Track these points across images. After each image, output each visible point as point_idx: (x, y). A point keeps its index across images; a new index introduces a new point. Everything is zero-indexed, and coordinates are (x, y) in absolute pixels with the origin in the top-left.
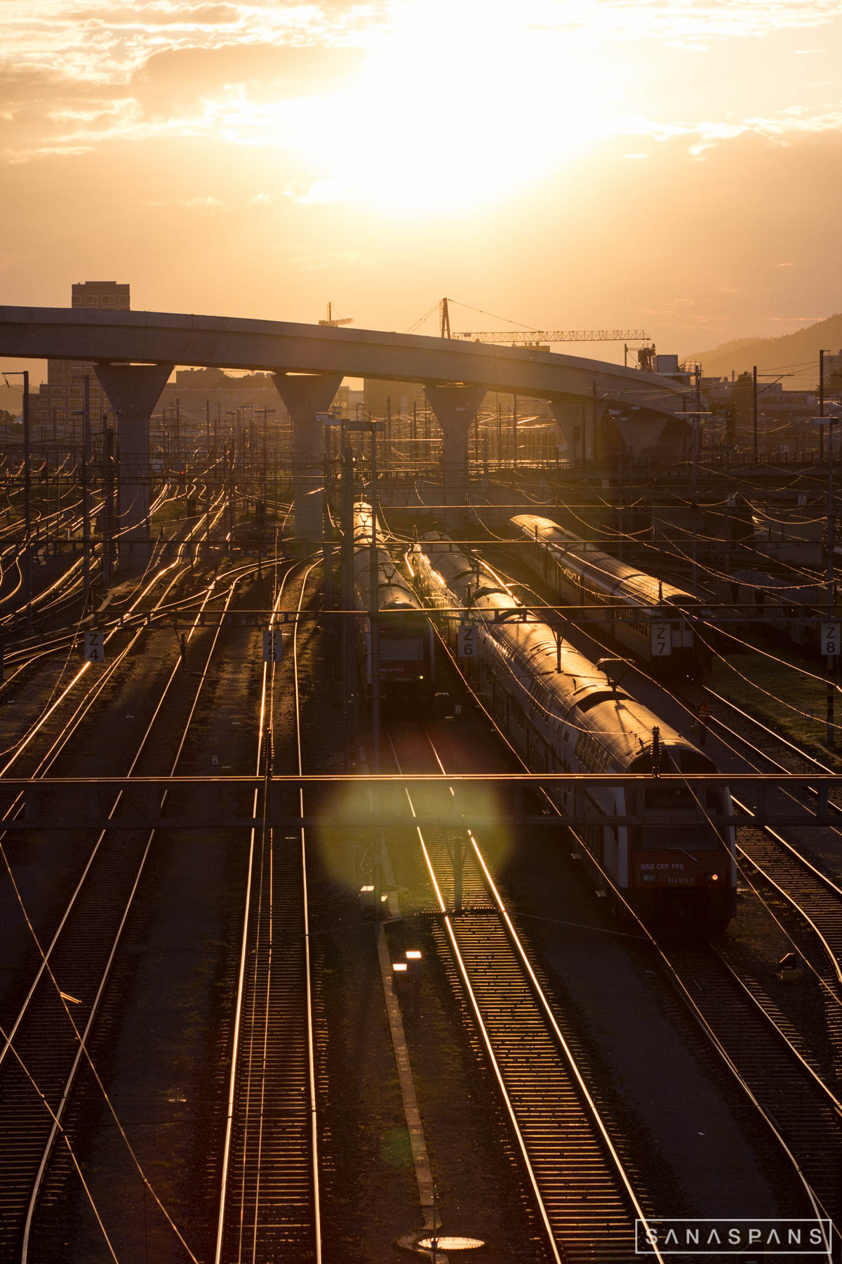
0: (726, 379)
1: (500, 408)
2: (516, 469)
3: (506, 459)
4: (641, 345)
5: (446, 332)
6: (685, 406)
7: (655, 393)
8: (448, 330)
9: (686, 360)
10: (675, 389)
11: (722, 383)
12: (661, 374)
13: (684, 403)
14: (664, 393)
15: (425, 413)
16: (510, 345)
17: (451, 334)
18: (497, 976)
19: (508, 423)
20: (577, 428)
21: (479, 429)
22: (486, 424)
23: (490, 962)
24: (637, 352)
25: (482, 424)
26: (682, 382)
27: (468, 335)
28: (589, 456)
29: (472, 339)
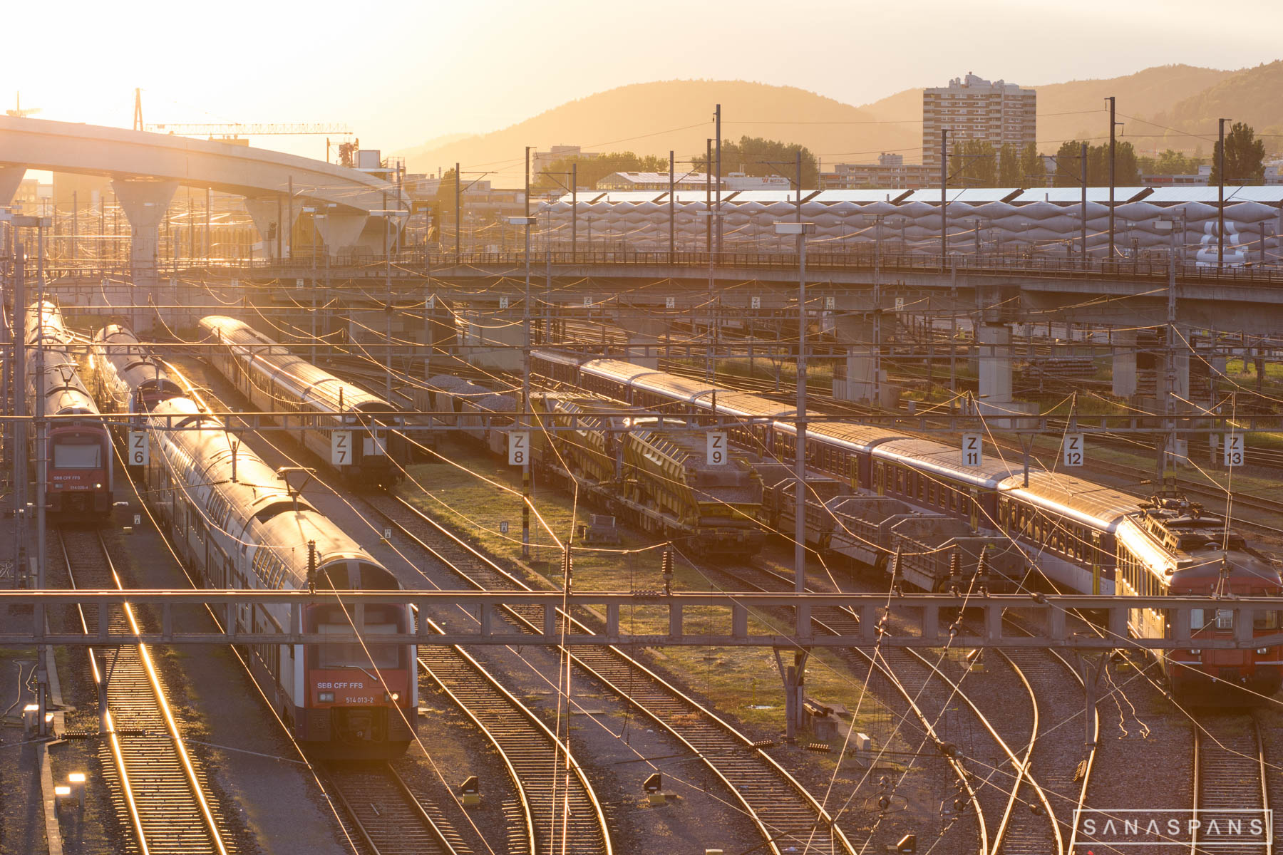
0: (432, 176)
1: (192, 203)
2: (208, 268)
3: (198, 257)
4: (343, 139)
5: (138, 124)
6: (385, 204)
7: (354, 190)
8: (141, 121)
9: (389, 154)
10: (377, 186)
11: (428, 180)
12: (361, 170)
13: (385, 200)
14: (363, 190)
15: (113, 208)
16: (206, 138)
17: (144, 126)
18: (165, 800)
19: (201, 220)
20: (273, 225)
21: (171, 226)
22: (178, 220)
23: (158, 785)
24: (338, 147)
25: (174, 221)
26: (385, 179)
27: (162, 126)
28: (285, 255)
29: (165, 131)
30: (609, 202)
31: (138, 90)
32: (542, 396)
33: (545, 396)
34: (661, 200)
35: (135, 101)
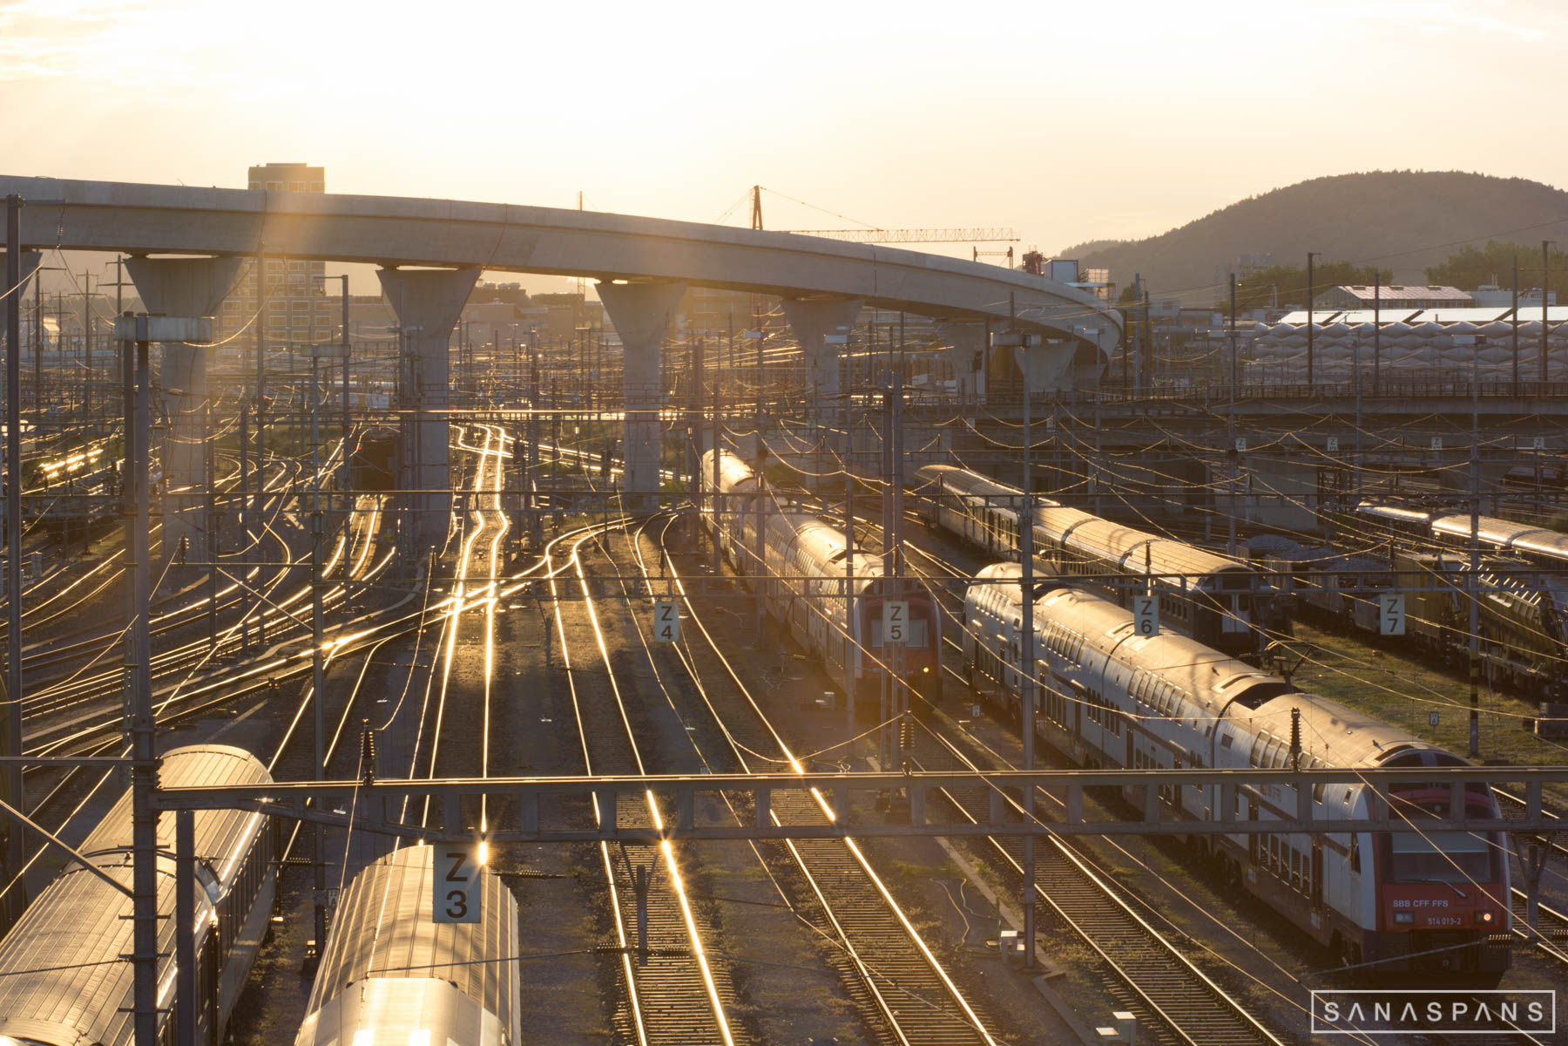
30: (1346, 323)
31: (757, 188)
32: (1436, 559)
33: (1440, 558)
34: (1414, 320)
35: (753, 202)
